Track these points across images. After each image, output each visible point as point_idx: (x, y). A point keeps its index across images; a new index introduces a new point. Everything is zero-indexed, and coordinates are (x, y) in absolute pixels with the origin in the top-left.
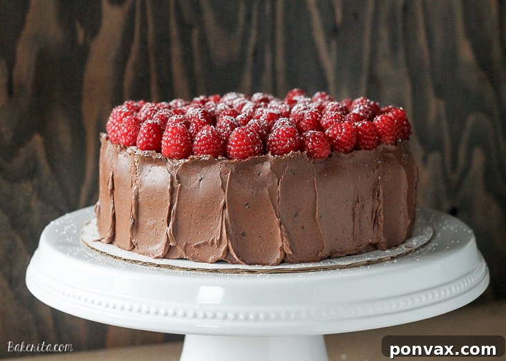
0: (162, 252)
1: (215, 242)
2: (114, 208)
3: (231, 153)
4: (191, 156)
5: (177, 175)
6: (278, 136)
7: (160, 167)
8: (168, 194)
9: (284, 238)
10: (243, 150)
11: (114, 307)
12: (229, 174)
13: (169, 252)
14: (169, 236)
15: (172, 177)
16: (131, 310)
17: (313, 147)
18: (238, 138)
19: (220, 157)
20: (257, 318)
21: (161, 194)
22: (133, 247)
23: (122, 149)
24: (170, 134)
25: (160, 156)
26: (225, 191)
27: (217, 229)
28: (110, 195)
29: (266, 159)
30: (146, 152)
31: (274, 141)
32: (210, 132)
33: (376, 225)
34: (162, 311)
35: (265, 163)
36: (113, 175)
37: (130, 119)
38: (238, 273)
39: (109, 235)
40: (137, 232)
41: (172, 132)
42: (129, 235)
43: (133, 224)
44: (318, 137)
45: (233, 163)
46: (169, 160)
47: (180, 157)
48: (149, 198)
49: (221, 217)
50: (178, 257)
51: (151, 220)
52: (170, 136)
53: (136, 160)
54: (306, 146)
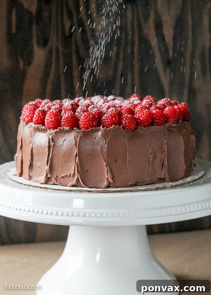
0: (44, 180)
1: (71, 175)
2: (22, 157)
3: (81, 126)
4: (59, 128)
5: (52, 138)
6: (106, 117)
7: (44, 134)
8: (47, 148)
9: (109, 173)
10: (87, 124)
11: (20, 210)
12: (79, 137)
13: (48, 180)
14: (47, 171)
15: (49, 139)
16: (29, 211)
17: (126, 123)
18: (85, 118)
19: (75, 128)
20: (96, 216)
21: (44, 148)
22: (30, 178)
23: (26, 124)
24: (49, 116)
25: (43, 127)
26: (76, 147)
27: (72, 168)
28: (20, 150)
29: (99, 130)
30: (37, 125)
31: (105, 120)
32: (70, 114)
33: (163, 168)
34: (45, 212)
35: (99, 132)
36: (22, 139)
37: (31, 108)
38: (82, 192)
39: (19, 171)
40: (32, 170)
41: (50, 114)
42: (28, 172)
43: (30, 165)
44: (129, 118)
45: (81, 132)
46: (48, 130)
47: (54, 128)
48: (38, 151)
49: (75, 162)
50: (53, 183)
51: (39, 163)
52: (49, 117)
53: (32, 130)
54: (122, 123)
